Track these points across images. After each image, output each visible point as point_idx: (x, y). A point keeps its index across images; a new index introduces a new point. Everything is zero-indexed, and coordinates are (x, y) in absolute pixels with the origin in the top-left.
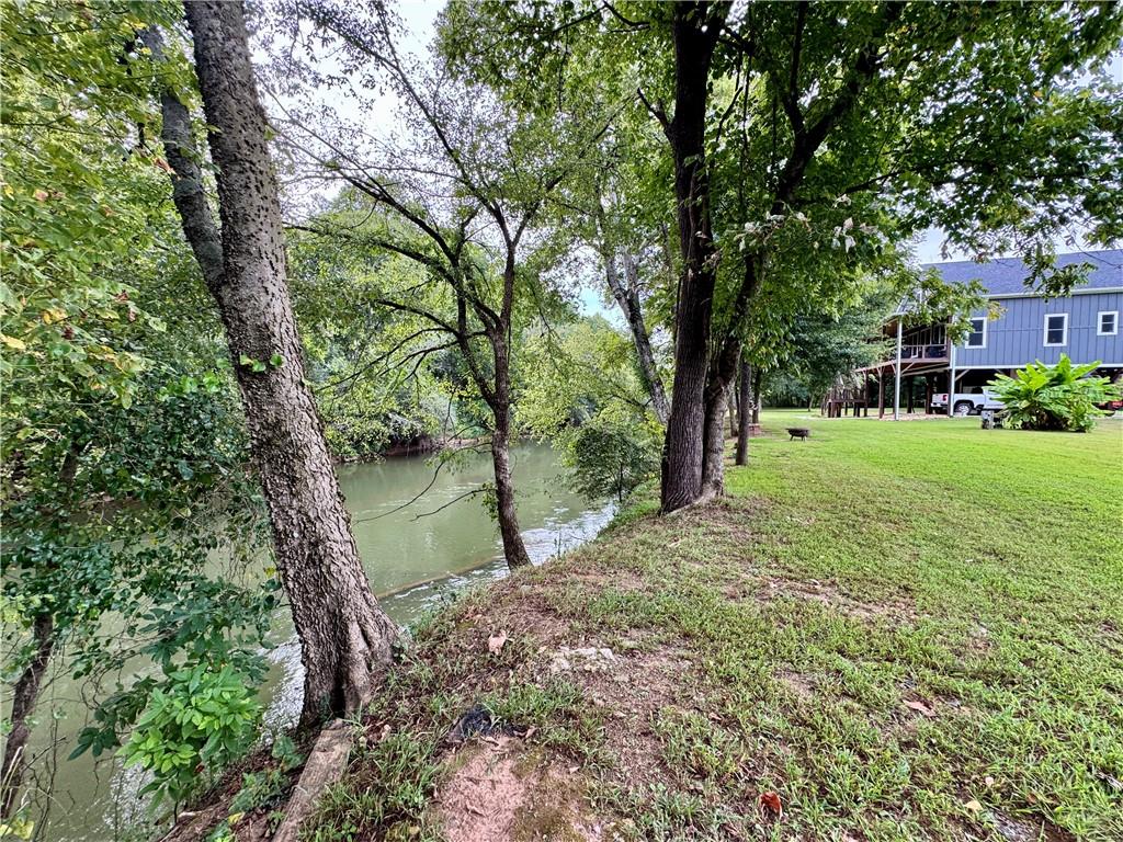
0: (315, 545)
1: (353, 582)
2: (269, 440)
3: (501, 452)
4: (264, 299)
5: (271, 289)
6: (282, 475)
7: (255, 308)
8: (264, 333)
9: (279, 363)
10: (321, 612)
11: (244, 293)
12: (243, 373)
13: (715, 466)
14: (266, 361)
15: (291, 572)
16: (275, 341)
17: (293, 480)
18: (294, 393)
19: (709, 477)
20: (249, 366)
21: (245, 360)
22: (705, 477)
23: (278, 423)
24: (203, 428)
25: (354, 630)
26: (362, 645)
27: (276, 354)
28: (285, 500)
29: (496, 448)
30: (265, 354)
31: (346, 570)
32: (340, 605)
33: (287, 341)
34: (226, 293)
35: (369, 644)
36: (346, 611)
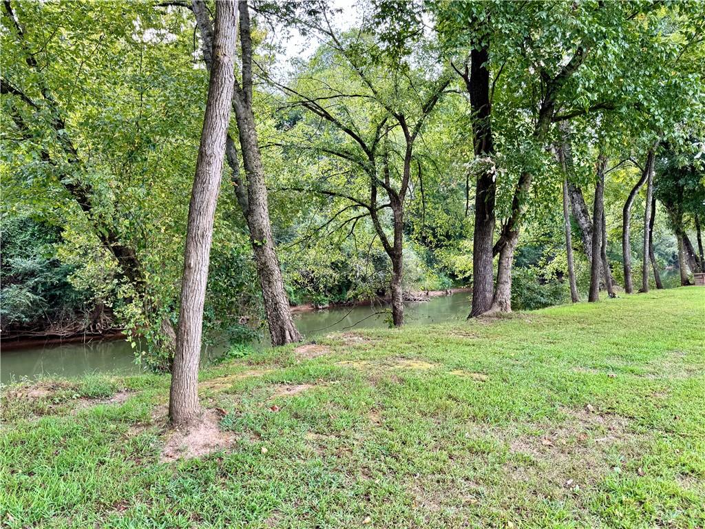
0: (276, 304)
1: (287, 318)
2: (263, 269)
3: (396, 287)
4: (261, 220)
5: (263, 216)
6: (266, 280)
7: (258, 223)
8: (261, 231)
9: (266, 242)
10: (277, 327)
11: (255, 218)
12: (255, 246)
13: (501, 292)
14: (262, 241)
15: (269, 313)
16: (264, 234)
17: (270, 282)
18: (270, 253)
19: (497, 299)
20: (257, 243)
21: (255, 241)
22: (494, 298)
23: (265, 263)
24: (238, 267)
25: (287, 333)
26: (289, 338)
27: (265, 239)
28: (267, 289)
29: (393, 285)
30: (261, 239)
31: (285, 313)
32: (283, 324)
33: (268, 234)
34: (250, 218)
35: (292, 338)
36: (285, 327)
